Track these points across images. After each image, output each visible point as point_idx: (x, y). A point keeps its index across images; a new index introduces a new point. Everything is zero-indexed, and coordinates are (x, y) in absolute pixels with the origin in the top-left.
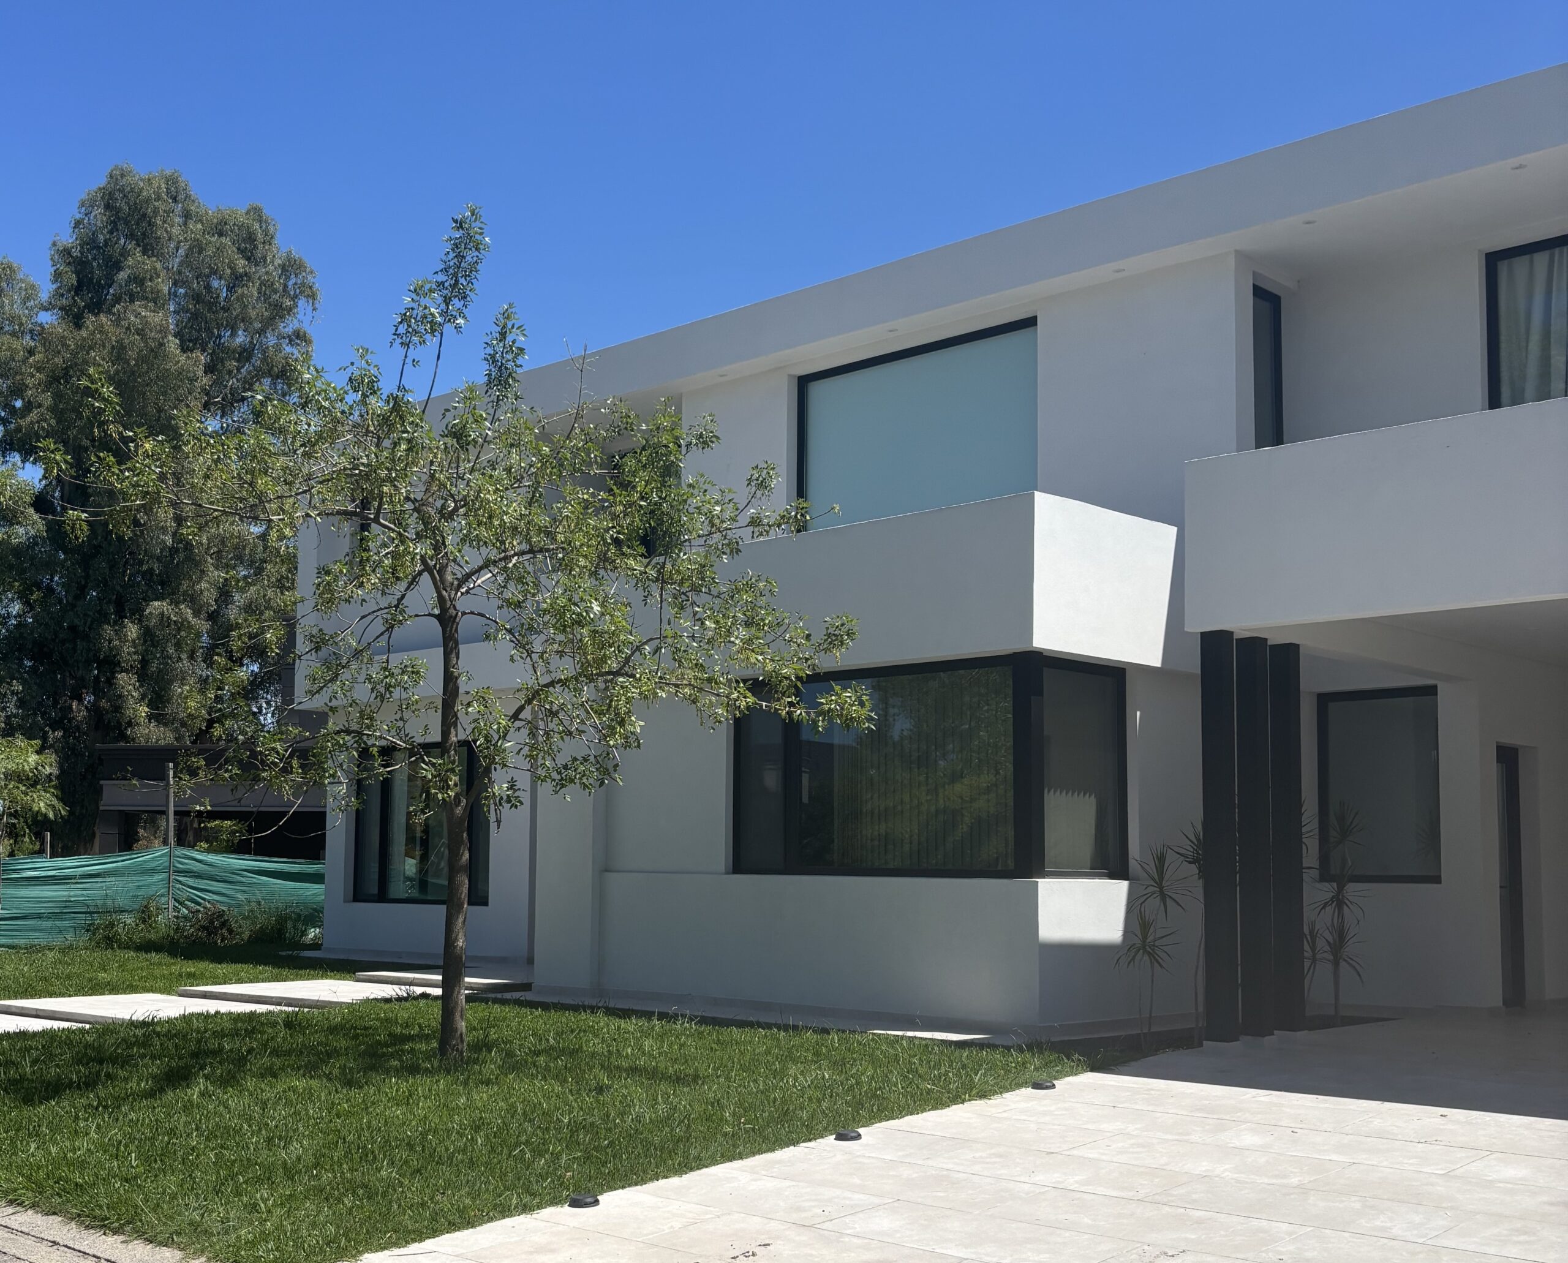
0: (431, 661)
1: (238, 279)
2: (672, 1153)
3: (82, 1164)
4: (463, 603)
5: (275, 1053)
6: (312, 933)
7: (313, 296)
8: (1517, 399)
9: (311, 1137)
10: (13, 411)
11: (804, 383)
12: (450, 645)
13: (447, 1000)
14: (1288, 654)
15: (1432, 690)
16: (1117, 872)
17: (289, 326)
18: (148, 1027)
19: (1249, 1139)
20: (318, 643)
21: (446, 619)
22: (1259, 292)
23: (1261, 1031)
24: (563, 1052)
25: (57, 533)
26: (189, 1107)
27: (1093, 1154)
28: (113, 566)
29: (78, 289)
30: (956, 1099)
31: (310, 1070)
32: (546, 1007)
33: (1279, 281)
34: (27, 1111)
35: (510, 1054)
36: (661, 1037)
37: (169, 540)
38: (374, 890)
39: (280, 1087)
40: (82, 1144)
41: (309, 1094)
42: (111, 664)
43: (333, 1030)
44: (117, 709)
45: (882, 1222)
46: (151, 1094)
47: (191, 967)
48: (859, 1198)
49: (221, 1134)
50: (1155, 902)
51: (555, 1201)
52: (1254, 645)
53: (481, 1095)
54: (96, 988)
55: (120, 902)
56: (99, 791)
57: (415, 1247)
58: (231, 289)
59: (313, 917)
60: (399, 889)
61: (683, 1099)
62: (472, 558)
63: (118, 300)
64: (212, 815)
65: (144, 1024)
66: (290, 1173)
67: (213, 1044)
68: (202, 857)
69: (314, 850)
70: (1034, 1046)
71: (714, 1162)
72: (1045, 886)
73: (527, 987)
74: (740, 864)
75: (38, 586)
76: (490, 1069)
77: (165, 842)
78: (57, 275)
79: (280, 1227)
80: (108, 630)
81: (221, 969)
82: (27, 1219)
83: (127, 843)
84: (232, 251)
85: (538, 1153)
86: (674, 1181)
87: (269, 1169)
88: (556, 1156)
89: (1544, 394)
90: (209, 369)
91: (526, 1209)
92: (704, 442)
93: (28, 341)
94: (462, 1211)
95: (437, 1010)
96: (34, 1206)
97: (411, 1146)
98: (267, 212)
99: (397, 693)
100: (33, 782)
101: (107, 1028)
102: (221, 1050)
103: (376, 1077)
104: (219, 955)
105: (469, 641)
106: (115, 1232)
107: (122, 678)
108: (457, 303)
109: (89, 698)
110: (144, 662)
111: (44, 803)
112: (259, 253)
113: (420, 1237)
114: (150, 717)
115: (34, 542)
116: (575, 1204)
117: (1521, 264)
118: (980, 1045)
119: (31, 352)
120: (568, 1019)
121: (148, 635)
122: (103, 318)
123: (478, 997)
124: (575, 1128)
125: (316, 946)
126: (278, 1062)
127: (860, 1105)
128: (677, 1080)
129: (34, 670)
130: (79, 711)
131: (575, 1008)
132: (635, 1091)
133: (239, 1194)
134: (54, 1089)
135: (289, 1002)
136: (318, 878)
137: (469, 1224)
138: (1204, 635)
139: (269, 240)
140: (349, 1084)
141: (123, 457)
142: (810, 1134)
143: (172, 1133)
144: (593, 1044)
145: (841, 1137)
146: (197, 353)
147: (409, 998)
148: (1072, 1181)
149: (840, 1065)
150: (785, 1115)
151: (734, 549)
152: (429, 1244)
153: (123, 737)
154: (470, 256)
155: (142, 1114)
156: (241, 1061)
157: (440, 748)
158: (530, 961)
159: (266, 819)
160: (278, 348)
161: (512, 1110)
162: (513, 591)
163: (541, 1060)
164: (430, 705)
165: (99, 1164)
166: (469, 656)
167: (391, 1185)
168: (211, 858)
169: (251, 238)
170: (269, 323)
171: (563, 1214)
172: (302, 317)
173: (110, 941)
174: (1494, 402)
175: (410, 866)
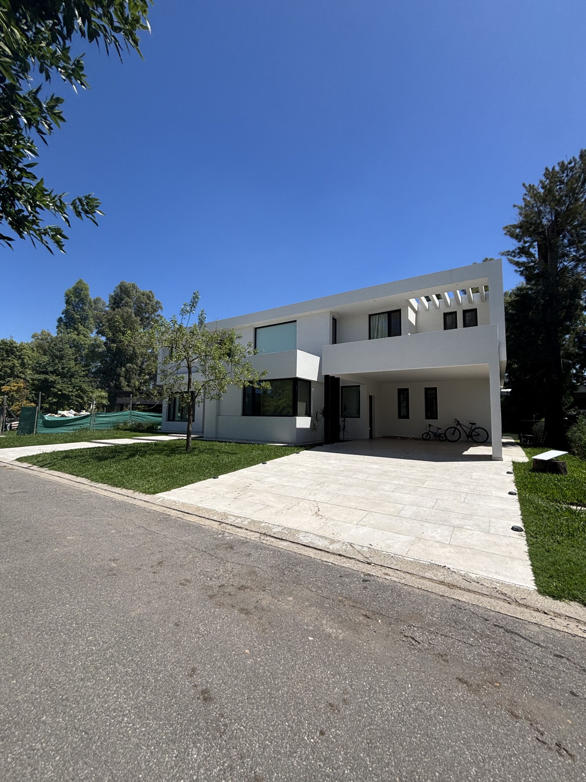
0: (186, 376)
1: (146, 304)
2: (232, 468)
3: (112, 474)
4: (192, 365)
5: (153, 450)
6: (159, 427)
7: (162, 308)
8: (373, 338)
9: (161, 467)
10: (100, 326)
11: (256, 329)
12: (190, 373)
13: (187, 440)
14: (338, 379)
15: (359, 386)
16: (309, 415)
17: (157, 314)
18: (126, 446)
19: (333, 462)
20: (163, 371)
21: (189, 368)
22: (333, 319)
23: (333, 443)
24: (210, 449)
25: (109, 349)
26: (135, 461)
27: (307, 465)
28: (120, 357)
29: (114, 304)
30: (283, 456)
31: (159, 454)
32: (206, 441)
33: (336, 317)
34: (100, 463)
35: (200, 450)
36: (229, 446)
37: (131, 352)
38: (172, 419)
39: (154, 457)
40: (112, 470)
41: (160, 459)
42: (119, 375)
43: (164, 446)
44: (120, 384)
45: (272, 479)
46: (126, 459)
47: (135, 434)
48: (267, 475)
49: (141, 467)
50: (316, 421)
51: (210, 478)
52: (333, 377)
53: (194, 458)
54: (115, 438)
55: (120, 421)
56: (116, 400)
57: (182, 488)
58: (145, 306)
59: (160, 424)
60: (177, 419)
61: (234, 457)
62: (194, 356)
63: (123, 306)
64: (140, 405)
65: (125, 445)
66: (156, 474)
67: (140, 449)
68: (137, 412)
69: (160, 411)
70: (296, 446)
71: (240, 469)
72: (297, 417)
73: (202, 437)
74: (244, 414)
75: (104, 360)
76: (196, 453)
77: (129, 409)
78: (110, 301)
79: (154, 485)
80: (118, 369)
81: (141, 434)
82: (100, 485)
83: (122, 410)
84: (146, 299)
85: (206, 469)
86: (233, 473)
87: (152, 473)
88: (210, 469)
89: (377, 338)
90: (141, 320)
91: (204, 479)
92: (239, 337)
93: (103, 313)
94: (192, 480)
95: (185, 442)
96: (101, 482)
97: (181, 468)
98: (153, 292)
99: (179, 381)
100: (102, 398)
101: (117, 446)
102: (141, 450)
103: (173, 455)
104: (140, 431)
105: (194, 372)
106: (119, 487)
107: (121, 378)
108: (193, 308)
109: (114, 382)
110: (126, 375)
111: (105, 402)
112: (151, 299)
113: (183, 486)
114: (127, 385)
115: (104, 351)
116: (214, 478)
117: (374, 316)
118: (286, 446)
119: (104, 315)
120: (211, 443)
121: (127, 370)
122: (119, 310)
123: (194, 439)
124: (213, 464)
125: (160, 429)
126: (153, 452)
127: (266, 457)
128: (232, 454)
129: (103, 376)
130: (112, 384)
131: (212, 441)
132: (224, 456)
133: (145, 478)
134: (106, 459)
135: (155, 440)
136: (161, 417)
137: (193, 483)
138: (325, 376)
139: (153, 297)
140: (168, 456)
141: (124, 334)
142: (258, 463)
143: (131, 466)
144: (216, 448)
145: (263, 463)
146: (138, 317)
147: (179, 439)
148: (304, 470)
149: (262, 450)
150: (253, 460)
151: (245, 357)
152: (185, 487)
153: (121, 389)
154: (196, 300)
155: (125, 463)
156: (146, 452)
157: (187, 392)
158: (203, 432)
159: (150, 405)
160: (154, 317)
161: (201, 461)
162: (202, 363)
163: (206, 451)
164: (185, 384)
165: (116, 473)
166: (193, 375)
167: (177, 476)
168: (139, 413)
169: (150, 297)
170: (153, 313)
171: (212, 480)
172: (159, 312)
173: (118, 429)
174: (370, 339)
175: (179, 414)
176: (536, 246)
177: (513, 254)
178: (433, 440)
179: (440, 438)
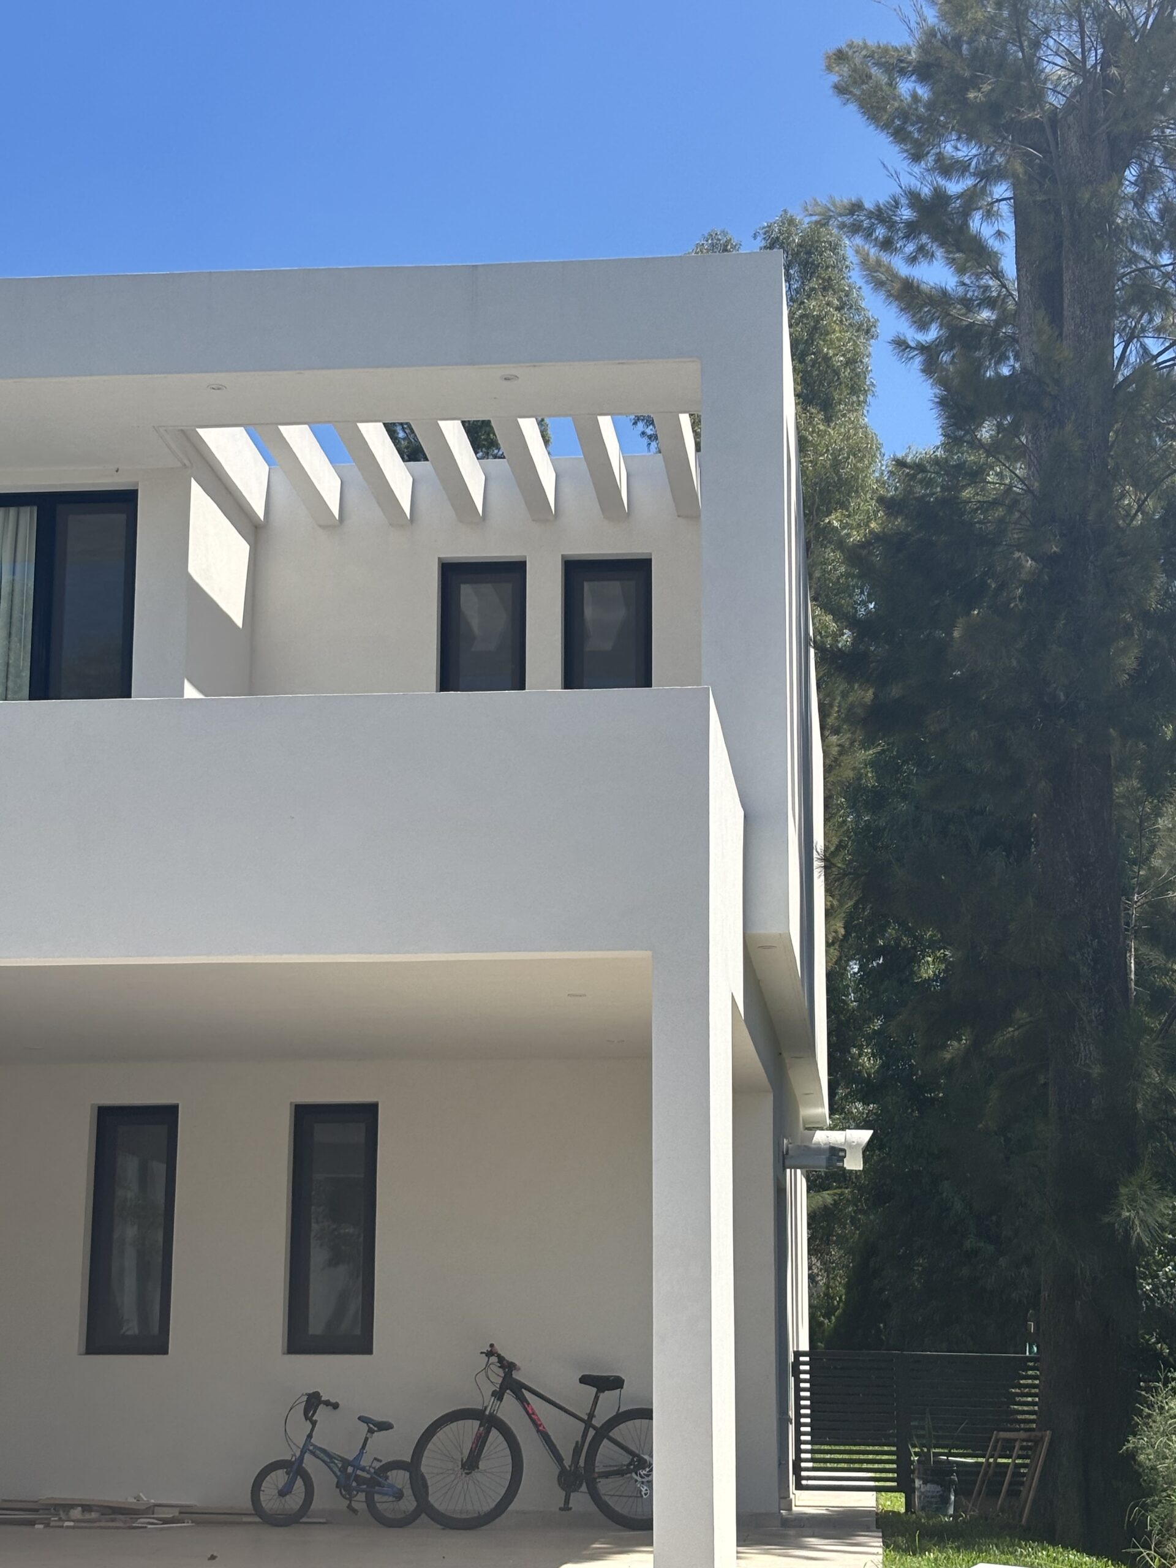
176: (1005, 209)
177: (880, 232)
178: (329, 1520)
179: (384, 1504)
